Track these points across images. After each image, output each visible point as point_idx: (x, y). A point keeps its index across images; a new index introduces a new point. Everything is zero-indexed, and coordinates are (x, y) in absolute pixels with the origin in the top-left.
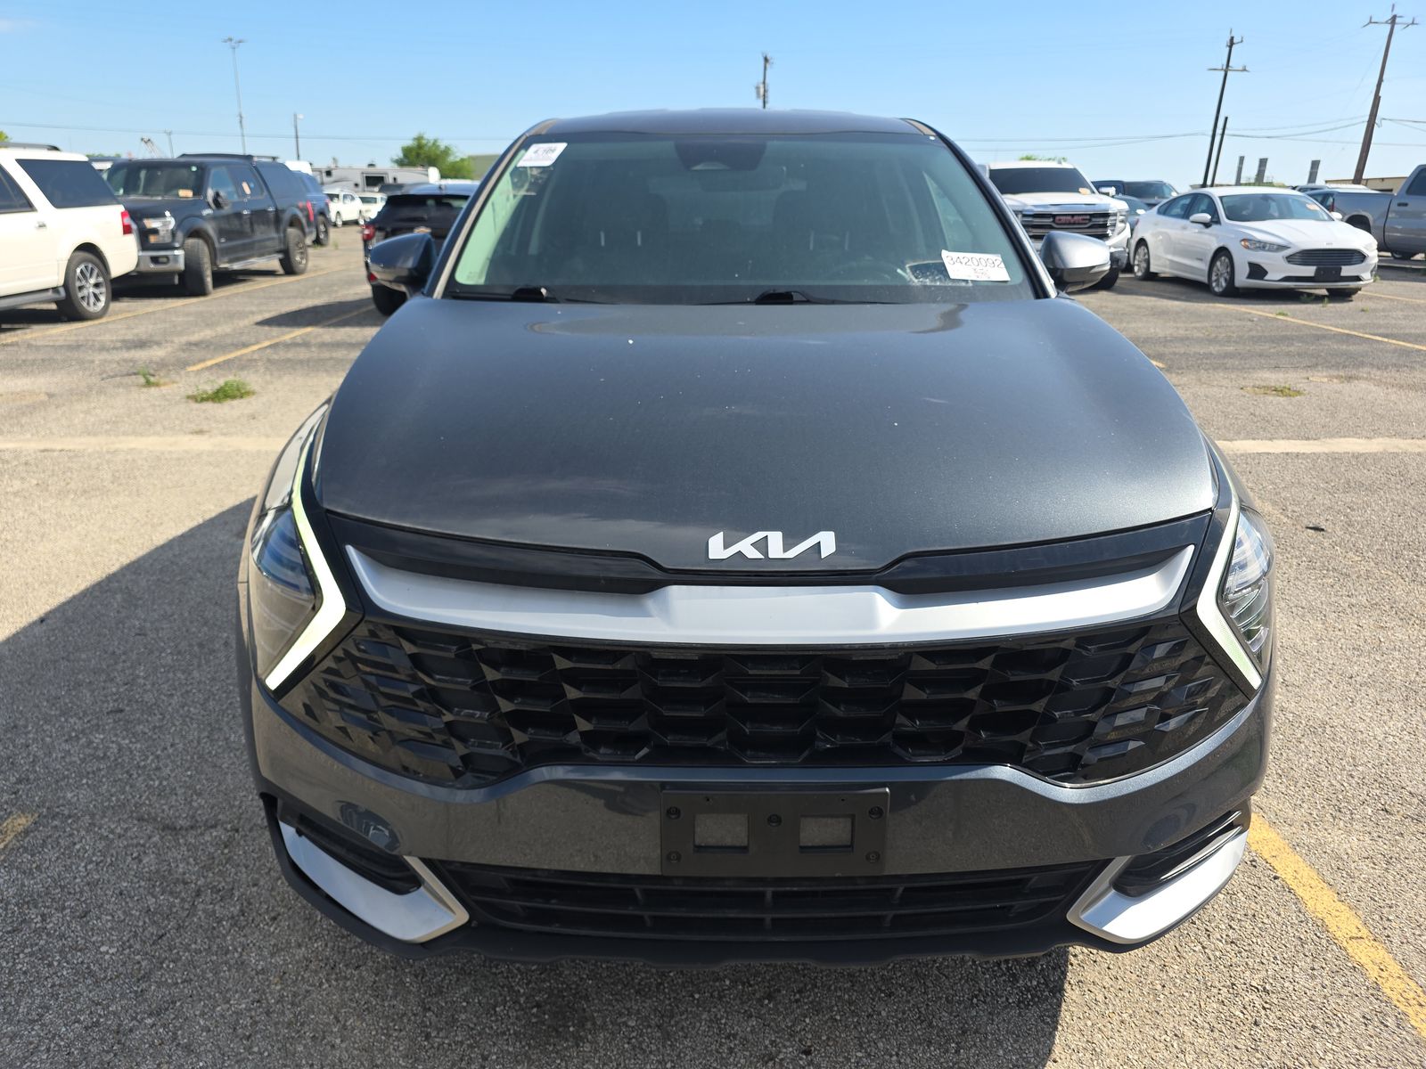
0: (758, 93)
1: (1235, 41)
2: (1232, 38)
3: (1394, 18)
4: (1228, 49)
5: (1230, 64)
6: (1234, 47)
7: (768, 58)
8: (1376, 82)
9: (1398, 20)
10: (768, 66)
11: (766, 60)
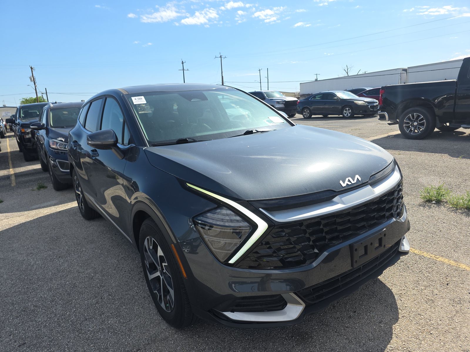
0: (31, 80)
1: (184, 62)
2: (183, 62)
3: (221, 56)
4: (182, 64)
5: (184, 68)
6: (184, 64)
7: (33, 67)
8: (221, 73)
9: (222, 57)
10: (33, 70)
11: (31, 68)
